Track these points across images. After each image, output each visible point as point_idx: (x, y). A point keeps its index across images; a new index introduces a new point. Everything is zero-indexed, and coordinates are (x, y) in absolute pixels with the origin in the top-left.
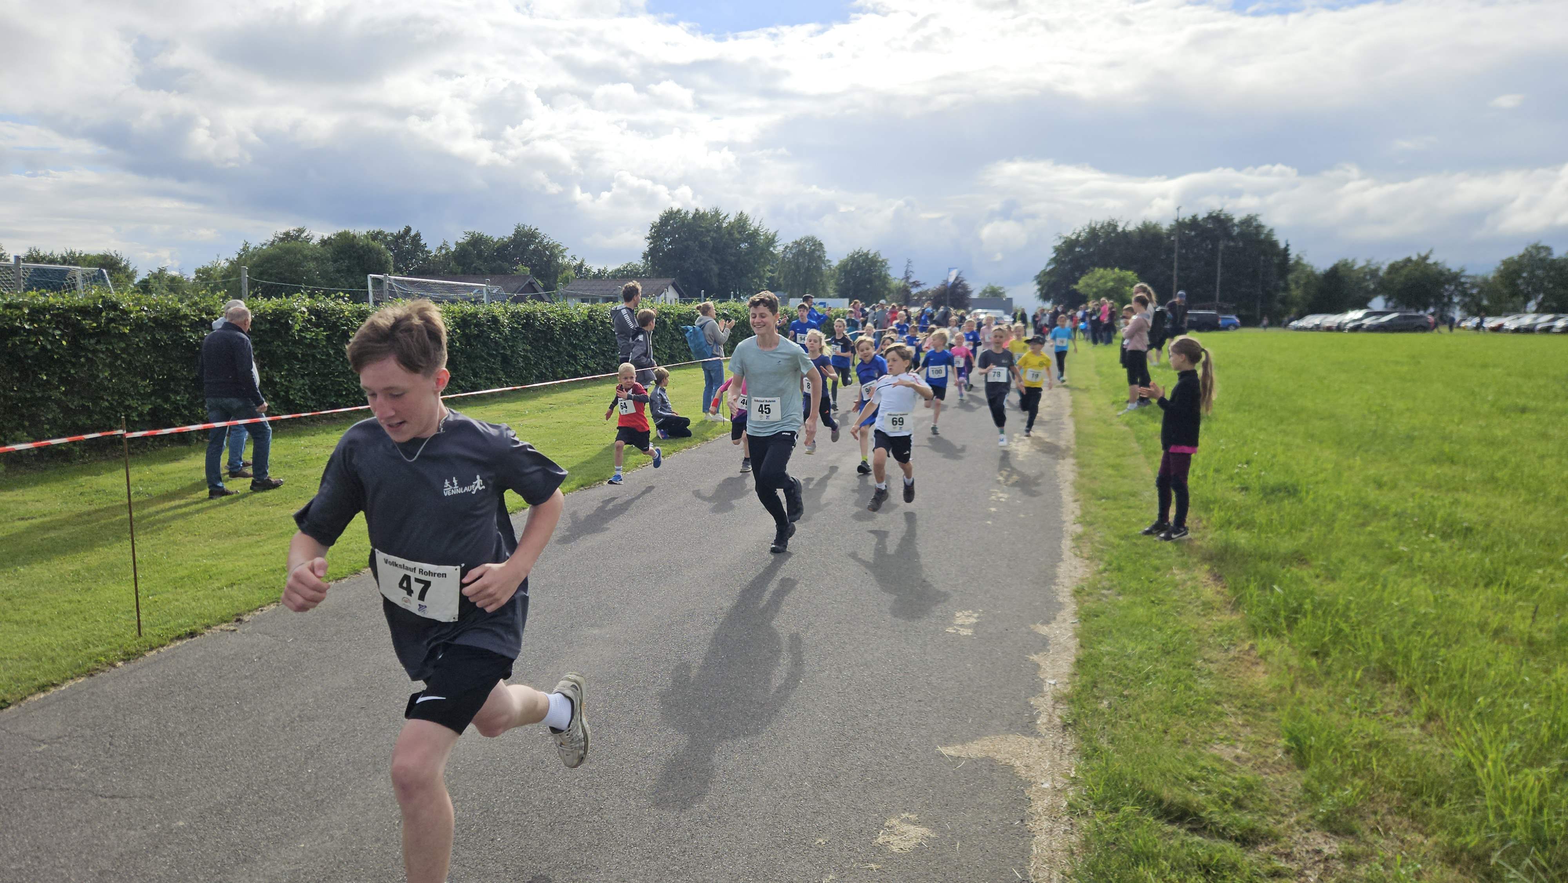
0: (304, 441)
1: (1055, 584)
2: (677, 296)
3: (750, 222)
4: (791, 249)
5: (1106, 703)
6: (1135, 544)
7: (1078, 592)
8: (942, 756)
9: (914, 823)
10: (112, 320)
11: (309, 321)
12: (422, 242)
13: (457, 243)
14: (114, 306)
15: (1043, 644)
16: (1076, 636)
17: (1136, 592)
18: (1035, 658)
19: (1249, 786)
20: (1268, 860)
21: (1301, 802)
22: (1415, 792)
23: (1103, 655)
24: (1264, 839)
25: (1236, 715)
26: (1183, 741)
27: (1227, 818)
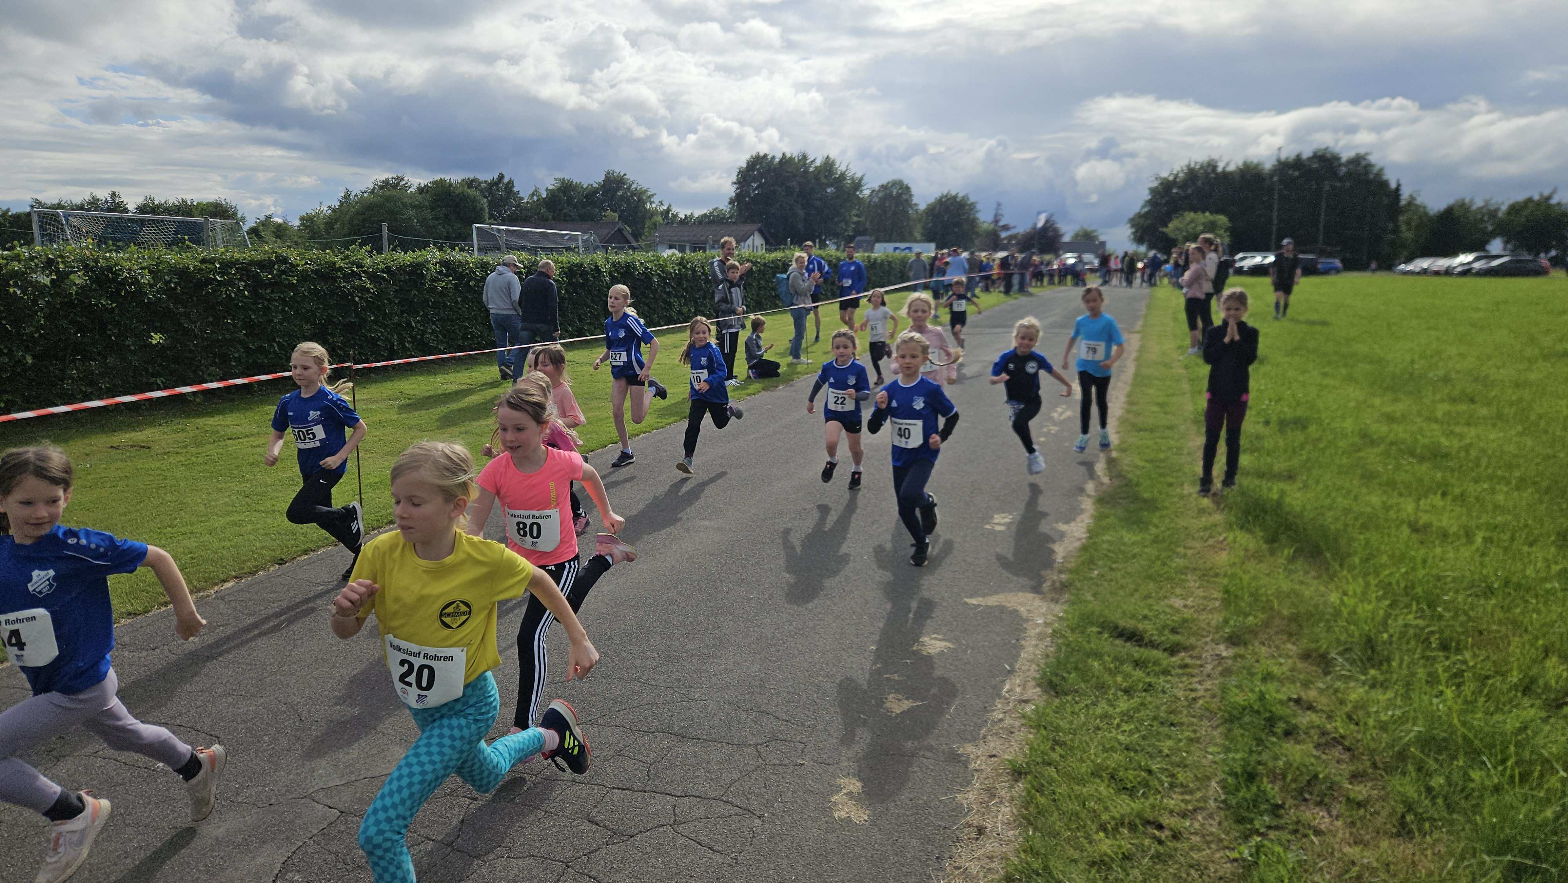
1: (1081, 496)
3: (837, 166)
4: (878, 192)
5: (1096, 572)
7: (1098, 501)
8: (967, 604)
9: (941, 640)
12: (515, 189)
13: (547, 190)
15: (1060, 536)
16: (1088, 531)
17: (1146, 502)
18: (1051, 545)
19: (1185, 621)
20: (1183, 659)
21: (1218, 629)
22: (1294, 619)
23: (1104, 542)
24: (1185, 649)
25: (1195, 581)
26: (1148, 597)
27: (1163, 638)
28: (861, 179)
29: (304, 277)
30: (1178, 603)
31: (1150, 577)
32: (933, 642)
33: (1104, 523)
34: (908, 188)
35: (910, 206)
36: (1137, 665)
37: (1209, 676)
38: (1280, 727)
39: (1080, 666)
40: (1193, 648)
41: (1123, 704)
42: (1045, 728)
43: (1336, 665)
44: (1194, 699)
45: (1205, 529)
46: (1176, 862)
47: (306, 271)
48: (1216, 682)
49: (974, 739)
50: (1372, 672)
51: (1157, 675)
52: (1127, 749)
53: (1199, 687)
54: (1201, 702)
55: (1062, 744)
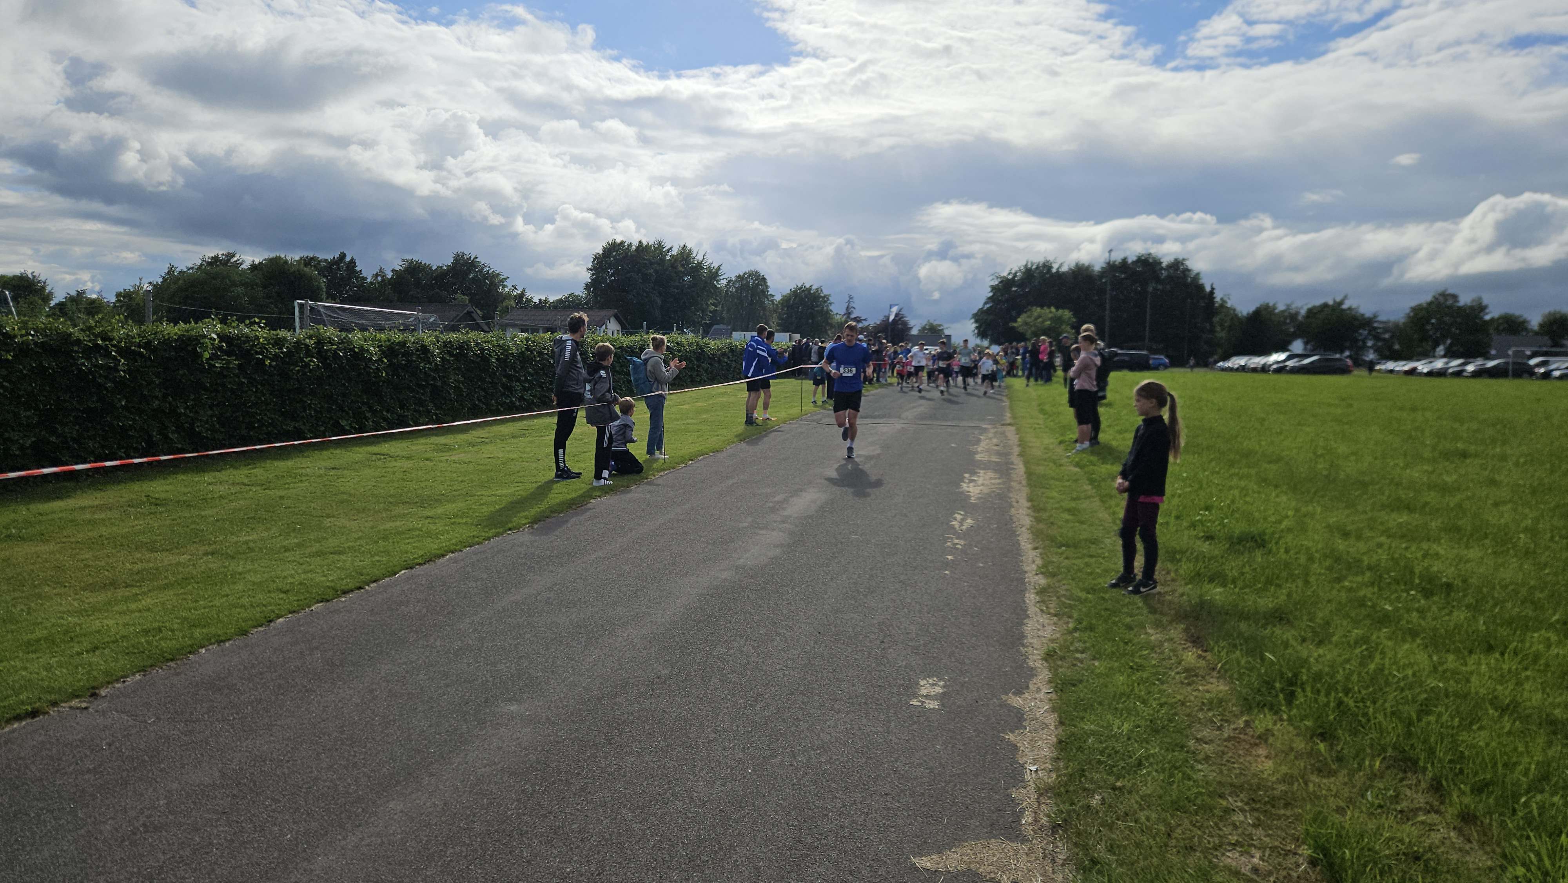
2: (619, 328)
3: (694, 255)
4: (734, 282)
5: (1097, 797)
6: (1103, 599)
7: (1049, 656)
8: (917, 869)
11: (220, 348)
12: (358, 269)
13: (393, 271)
15: (1018, 719)
16: (1053, 710)
17: (1112, 656)
18: (1011, 737)
23: (1085, 734)
25: (1245, 812)
28: (718, 269)
33: (1072, 697)
34: (764, 279)
35: (766, 296)
45: (1208, 704)
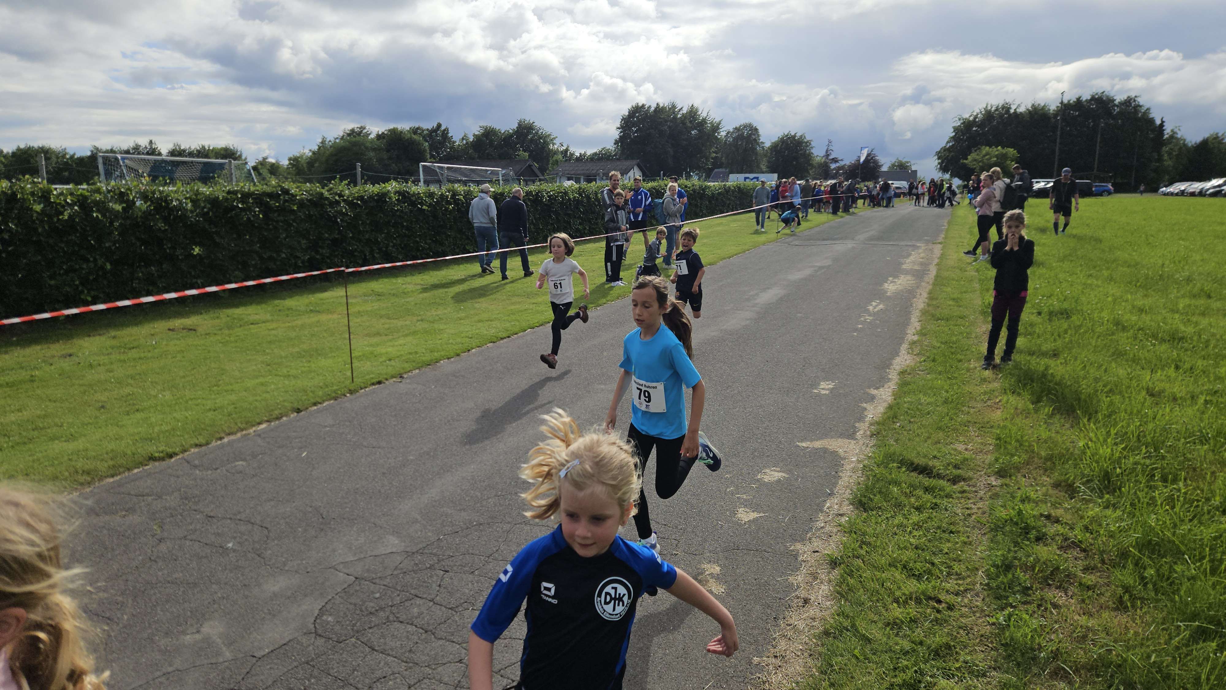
0: (400, 280)
1: (889, 369)
3: (700, 113)
4: (732, 133)
5: (898, 424)
7: (902, 373)
8: (799, 446)
9: (778, 471)
10: (286, 201)
12: (450, 135)
13: (474, 135)
14: (286, 192)
15: (872, 398)
16: (893, 395)
17: (940, 373)
18: (865, 405)
19: (966, 460)
20: (962, 487)
21: (990, 465)
22: (1050, 458)
23: (905, 402)
24: (964, 480)
25: (975, 431)
26: (938, 442)
27: (948, 472)
28: (719, 123)
29: (301, 204)
30: (961, 447)
31: (940, 428)
32: (773, 473)
33: (905, 389)
34: (756, 130)
35: (758, 144)
36: (927, 490)
37: (981, 499)
38: (1033, 534)
39: (884, 490)
40: (971, 479)
41: (915, 517)
42: (855, 533)
43: (1079, 492)
44: (969, 515)
45: (985, 393)
46: (950, 625)
47: (302, 200)
48: (987, 503)
49: (802, 540)
50: (1107, 496)
51: (942, 497)
52: (917, 548)
53: (973, 506)
54: (974, 517)
55: (868, 544)
